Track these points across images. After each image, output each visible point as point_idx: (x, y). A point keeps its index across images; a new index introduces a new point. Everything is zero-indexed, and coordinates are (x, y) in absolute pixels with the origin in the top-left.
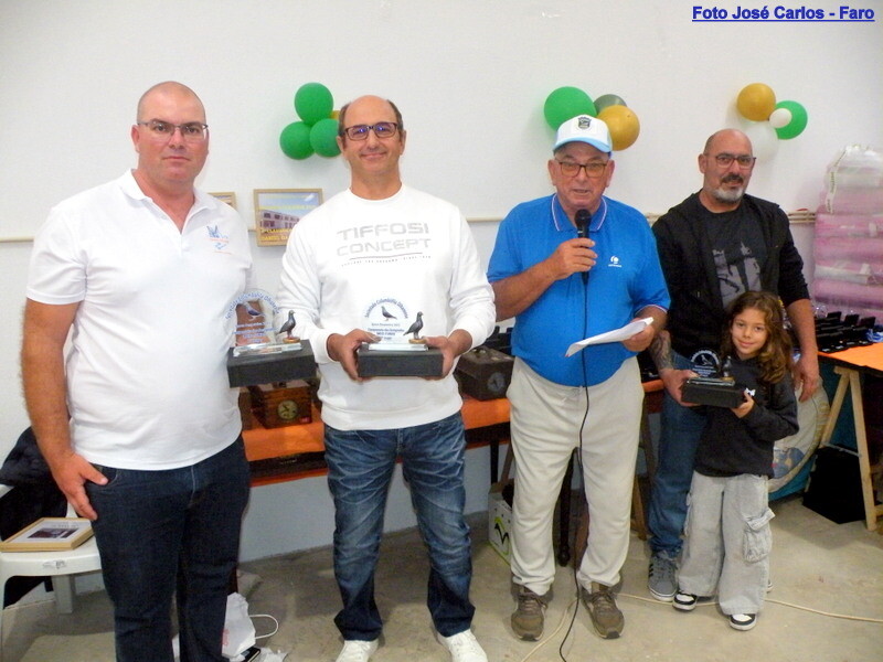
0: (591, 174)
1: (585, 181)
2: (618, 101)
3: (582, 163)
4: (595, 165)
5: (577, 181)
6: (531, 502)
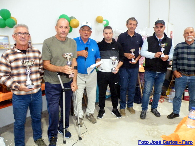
1: (87, 34)
2: (74, 18)
3: (86, 30)
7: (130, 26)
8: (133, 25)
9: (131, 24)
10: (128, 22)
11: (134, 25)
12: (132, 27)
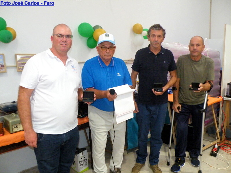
0: (110, 50)
2: (100, 27)
3: (108, 47)
4: (111, 48)
5: (107, 53)
6: (100, 148)
7: (153, 39)
8: (157, 37)
9: (154, 36)
10: (150, 33)
11: (159, 36)
12: (155, 41)
